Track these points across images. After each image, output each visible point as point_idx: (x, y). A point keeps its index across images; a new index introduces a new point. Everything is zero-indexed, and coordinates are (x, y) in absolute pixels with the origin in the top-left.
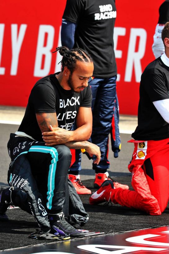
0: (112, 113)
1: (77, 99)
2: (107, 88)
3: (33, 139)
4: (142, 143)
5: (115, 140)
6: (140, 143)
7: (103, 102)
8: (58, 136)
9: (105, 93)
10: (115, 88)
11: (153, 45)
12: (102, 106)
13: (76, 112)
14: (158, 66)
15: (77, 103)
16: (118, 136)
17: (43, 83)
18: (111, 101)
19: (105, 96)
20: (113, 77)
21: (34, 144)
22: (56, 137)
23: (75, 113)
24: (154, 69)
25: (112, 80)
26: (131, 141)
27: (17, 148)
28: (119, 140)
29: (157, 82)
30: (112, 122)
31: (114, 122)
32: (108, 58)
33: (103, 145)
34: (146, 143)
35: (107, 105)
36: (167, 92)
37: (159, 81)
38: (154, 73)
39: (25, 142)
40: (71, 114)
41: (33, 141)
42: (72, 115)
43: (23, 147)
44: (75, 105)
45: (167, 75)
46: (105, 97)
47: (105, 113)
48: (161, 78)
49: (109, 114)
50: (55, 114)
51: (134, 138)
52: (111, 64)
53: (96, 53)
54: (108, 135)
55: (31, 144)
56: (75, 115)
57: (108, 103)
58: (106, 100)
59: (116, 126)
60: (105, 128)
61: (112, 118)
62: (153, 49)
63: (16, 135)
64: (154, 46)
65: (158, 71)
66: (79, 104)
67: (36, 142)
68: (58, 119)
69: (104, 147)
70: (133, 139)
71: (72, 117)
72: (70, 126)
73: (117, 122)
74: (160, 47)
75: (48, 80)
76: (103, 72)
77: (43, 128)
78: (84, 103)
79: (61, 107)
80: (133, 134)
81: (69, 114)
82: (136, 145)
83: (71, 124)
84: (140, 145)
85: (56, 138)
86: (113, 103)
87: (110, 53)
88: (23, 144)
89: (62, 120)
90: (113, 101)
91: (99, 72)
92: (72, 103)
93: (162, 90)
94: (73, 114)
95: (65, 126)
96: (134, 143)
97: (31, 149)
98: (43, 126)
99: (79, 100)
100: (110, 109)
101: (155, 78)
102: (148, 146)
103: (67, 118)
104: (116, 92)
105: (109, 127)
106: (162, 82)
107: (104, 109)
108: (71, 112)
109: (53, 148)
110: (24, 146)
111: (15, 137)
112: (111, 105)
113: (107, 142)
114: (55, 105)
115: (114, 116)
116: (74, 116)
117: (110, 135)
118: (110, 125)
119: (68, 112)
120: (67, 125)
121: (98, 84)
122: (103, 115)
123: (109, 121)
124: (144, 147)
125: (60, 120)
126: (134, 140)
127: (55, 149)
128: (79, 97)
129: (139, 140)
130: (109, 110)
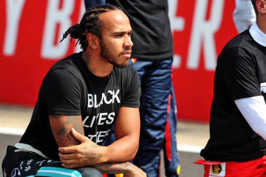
0: (165, 116)
1: (115, 94)
2: (157, 75)
3: (44, 156)
4: (217, 165)
5: (170, 160)
6: (214, 166)
7: (150, 99)
8: (82, 154)
9: (153, 85)
10: (169, 77)
11: (235, 11)
12: (149, 105)
13: (113, 114)
14: (244, 44)
15: (115, 99)
16: (176, 154)
17: (61, 68)
18: (163, 97)
19: (153, 88)
20: (168, 59)
21: (45, 165)
22: (79, 155)
23: (112, 116)
24: (238, 48)
25: (166, 63)
26: (199, 163)
27: (17, 170)
28: (177, 160)
29: (241, 68)
30: (166, 130)
31: (169, 131)
32: (158, 29)
33: (152, 168)
34: (224, 165)
35: (156, 103)
36: (258, 85)
37: (245, 67)
38: (238, 54)
39: (31, 161)
40: (106, 116)
41: (44, 159)
42: (107, 119)
43: (28, 169)
44: (113, 102)
45: (259, 59)
46: (153, 91)
47: (153, 117)
48: (249, 61)
49: (161, 117)
50: (80, 117)
51: (204, 157)
52: (163, 39)
53: (139, 21)
54: (159, 151)
55: (41, 164)
56: (112, 119)
57: (159, 100)
58: (155, 96)
59: (172, 137)
60: (155, 140)
61: (165, 124)
62: (235, 19)
63: (16, 149)
64: (237, 13)
65: (243, 51)
66: (119, 101)
67: (49, 161)
68: (85, 124)
69: (152, 172)
70: (202, 158)
71: (107, 122)
72: (103, 136)
73: (173, 130)
74: (245, 16)
75: (69, 64)
76: (152, 51)
77: (61, 139)
78: (126, 99)
79: (89, 106)
80: (202, 151)
81: (103, 117)
82: (207, 168)
83: (105, 132)
84: (213, 169)
85: (79, 157)
86: (166, 100)
87: (162, 21)
88: (28, 164)
89: (91, 126)
90: (166, 97)
91: (144, 52)
92: (108, 100)
93: (250, 81)
94: (109, 117)
95: (95, 136)
96: (204, 165)
97: (39, 171)
98: (61, 137)
99: (118, 95)
100: (161, 110)
101: (239, 63)
102: (226, 170)
103: (99, 123)
104: (172, 84)
105: (160, 139)
106: (250, 69)
107: (153, 110)
108: (106, 114)
109: (76, 172)
110: (29, 167)
111: (15, 151)
112: (163, 103)
113: (159, 163)
114: (80, 102)
115: (168, 120)
116: (110, 121)
117: (162, 153)
118: (162, 136)
119: (101, 114)
120: (99, 135)
121: (143, 70)
122: (151, 119)
123: (161, 128)
124: (220, 171)
125: (88, 126)
126: (204, 160)
127: (79, 173)
128: (118, 91)
129: (212, 160)
130: (160, 112)
